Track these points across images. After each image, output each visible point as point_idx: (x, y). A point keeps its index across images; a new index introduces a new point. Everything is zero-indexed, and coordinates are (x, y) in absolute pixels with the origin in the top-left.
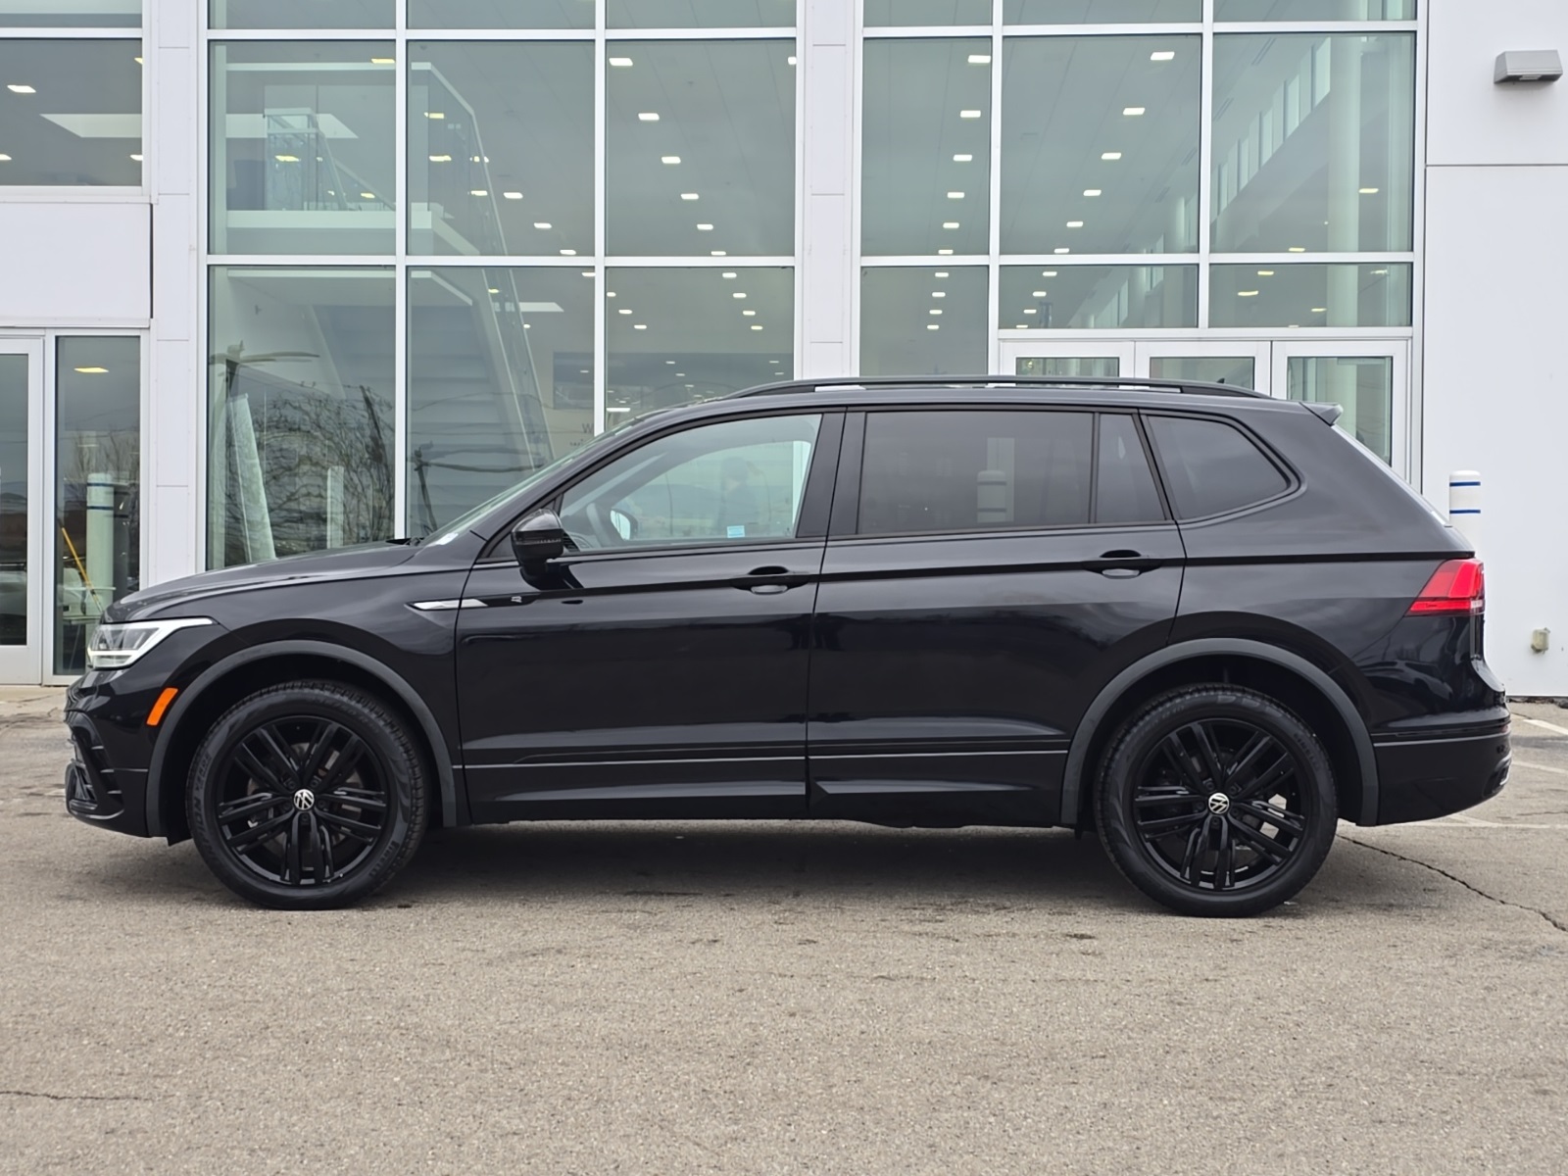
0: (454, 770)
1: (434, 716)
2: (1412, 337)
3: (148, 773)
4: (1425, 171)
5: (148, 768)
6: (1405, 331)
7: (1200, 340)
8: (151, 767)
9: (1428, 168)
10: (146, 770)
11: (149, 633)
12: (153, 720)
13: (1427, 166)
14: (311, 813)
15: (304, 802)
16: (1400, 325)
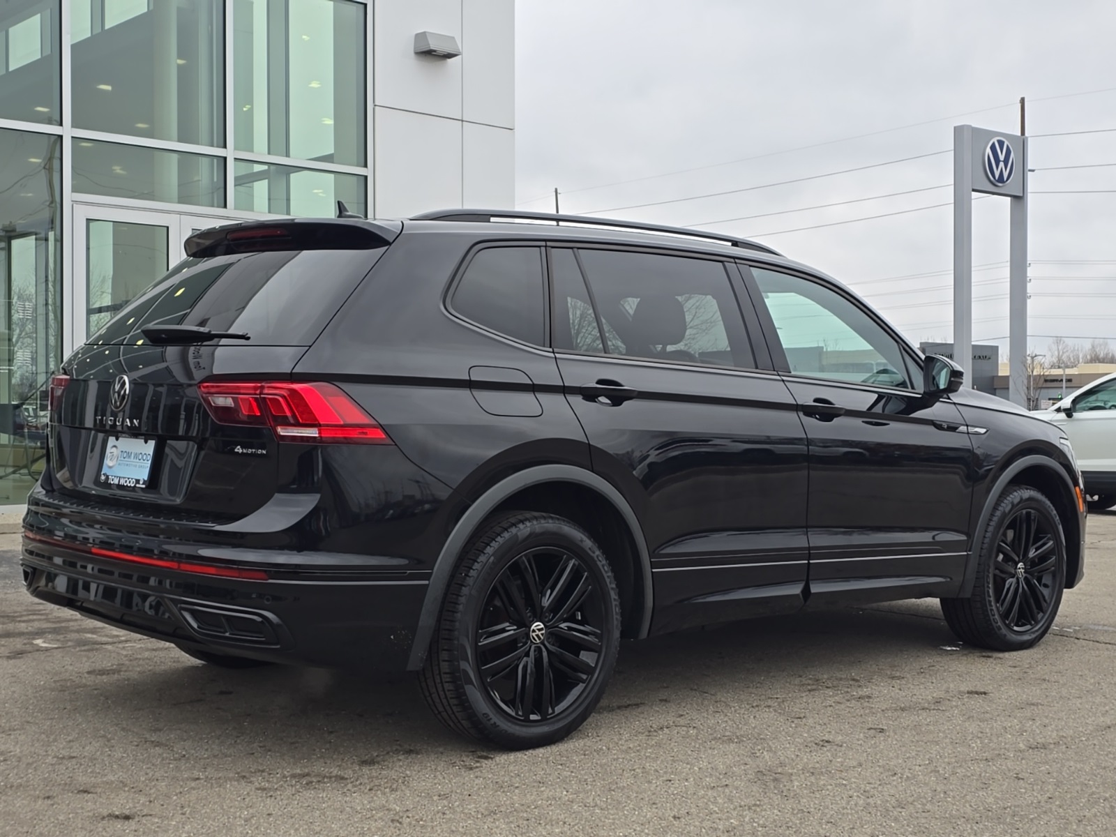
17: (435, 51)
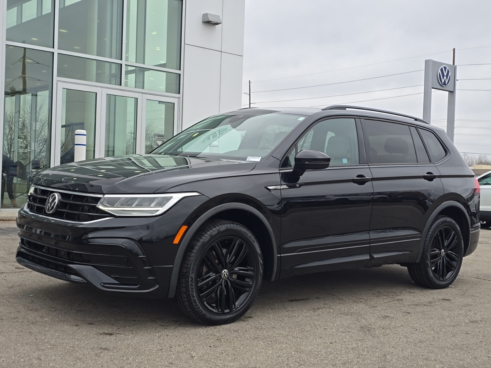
0: (277, 256)
1: (274, 234)
2: (180, 98)
3: (173, 267)
4: (184, 45)
5: (173, 265)
6: (177, 95)
7: (121, 90)
8: (174, 265)
9: (185, 45)
10: (172, 266)
11: (169, 199)
12: (176, 241)
13: (185, 44)
14: (227, 280)
15: (226, 275)
16: (176, 93)
17: (211, 22)
